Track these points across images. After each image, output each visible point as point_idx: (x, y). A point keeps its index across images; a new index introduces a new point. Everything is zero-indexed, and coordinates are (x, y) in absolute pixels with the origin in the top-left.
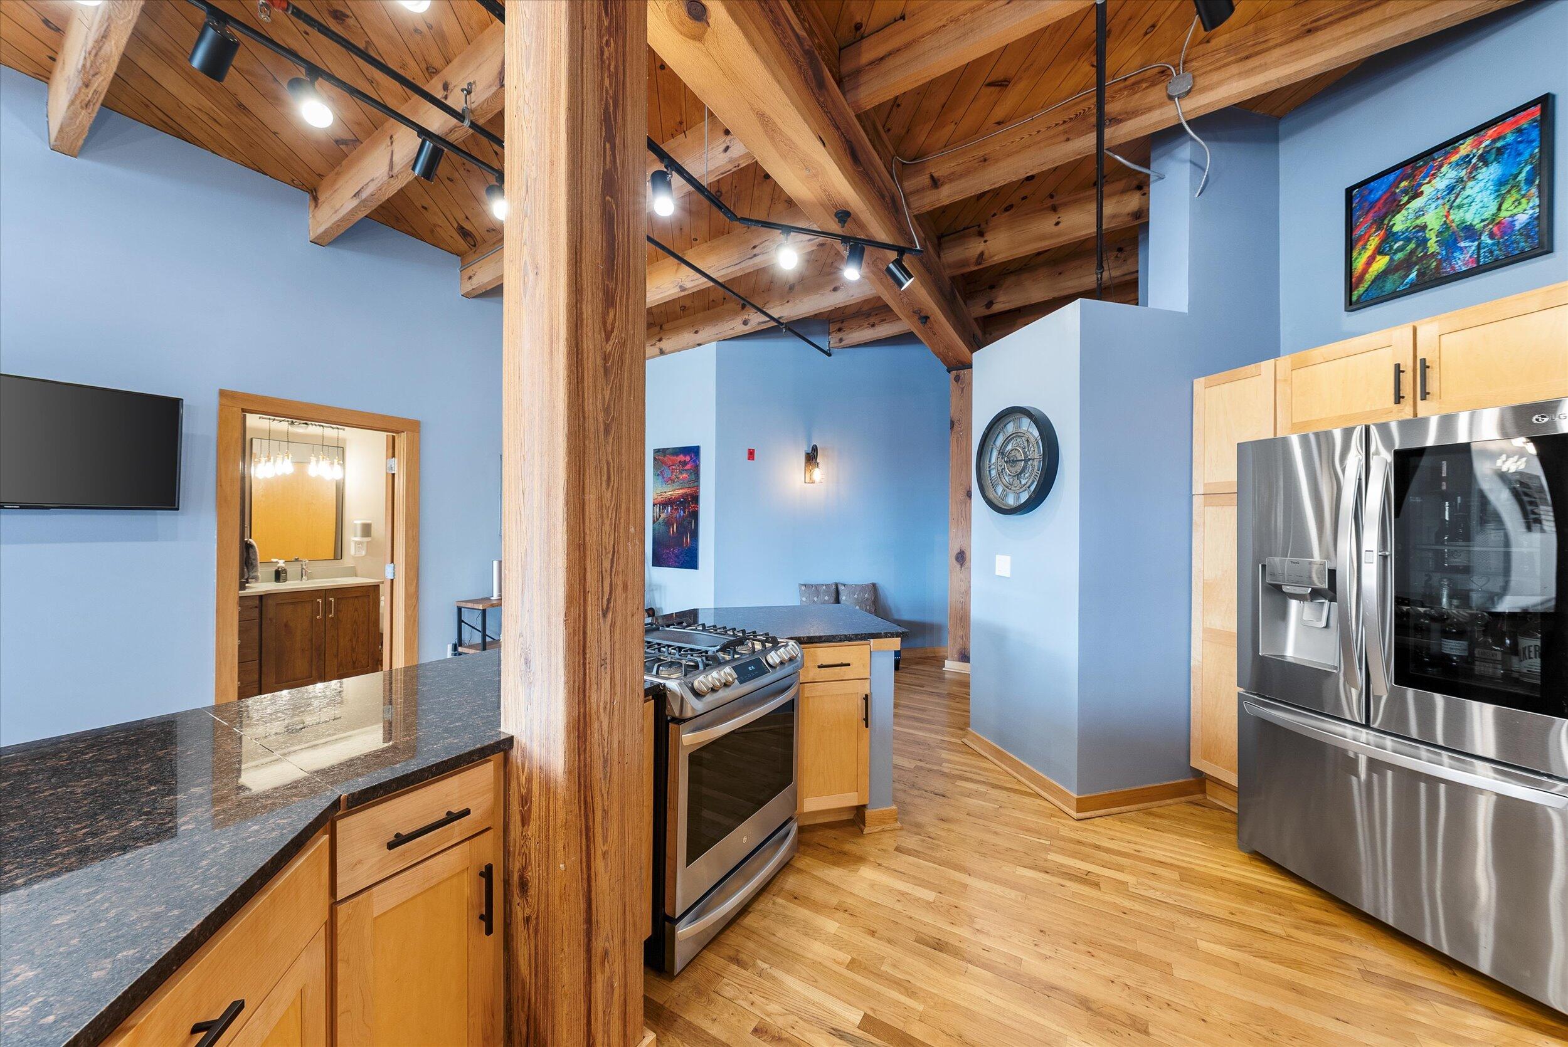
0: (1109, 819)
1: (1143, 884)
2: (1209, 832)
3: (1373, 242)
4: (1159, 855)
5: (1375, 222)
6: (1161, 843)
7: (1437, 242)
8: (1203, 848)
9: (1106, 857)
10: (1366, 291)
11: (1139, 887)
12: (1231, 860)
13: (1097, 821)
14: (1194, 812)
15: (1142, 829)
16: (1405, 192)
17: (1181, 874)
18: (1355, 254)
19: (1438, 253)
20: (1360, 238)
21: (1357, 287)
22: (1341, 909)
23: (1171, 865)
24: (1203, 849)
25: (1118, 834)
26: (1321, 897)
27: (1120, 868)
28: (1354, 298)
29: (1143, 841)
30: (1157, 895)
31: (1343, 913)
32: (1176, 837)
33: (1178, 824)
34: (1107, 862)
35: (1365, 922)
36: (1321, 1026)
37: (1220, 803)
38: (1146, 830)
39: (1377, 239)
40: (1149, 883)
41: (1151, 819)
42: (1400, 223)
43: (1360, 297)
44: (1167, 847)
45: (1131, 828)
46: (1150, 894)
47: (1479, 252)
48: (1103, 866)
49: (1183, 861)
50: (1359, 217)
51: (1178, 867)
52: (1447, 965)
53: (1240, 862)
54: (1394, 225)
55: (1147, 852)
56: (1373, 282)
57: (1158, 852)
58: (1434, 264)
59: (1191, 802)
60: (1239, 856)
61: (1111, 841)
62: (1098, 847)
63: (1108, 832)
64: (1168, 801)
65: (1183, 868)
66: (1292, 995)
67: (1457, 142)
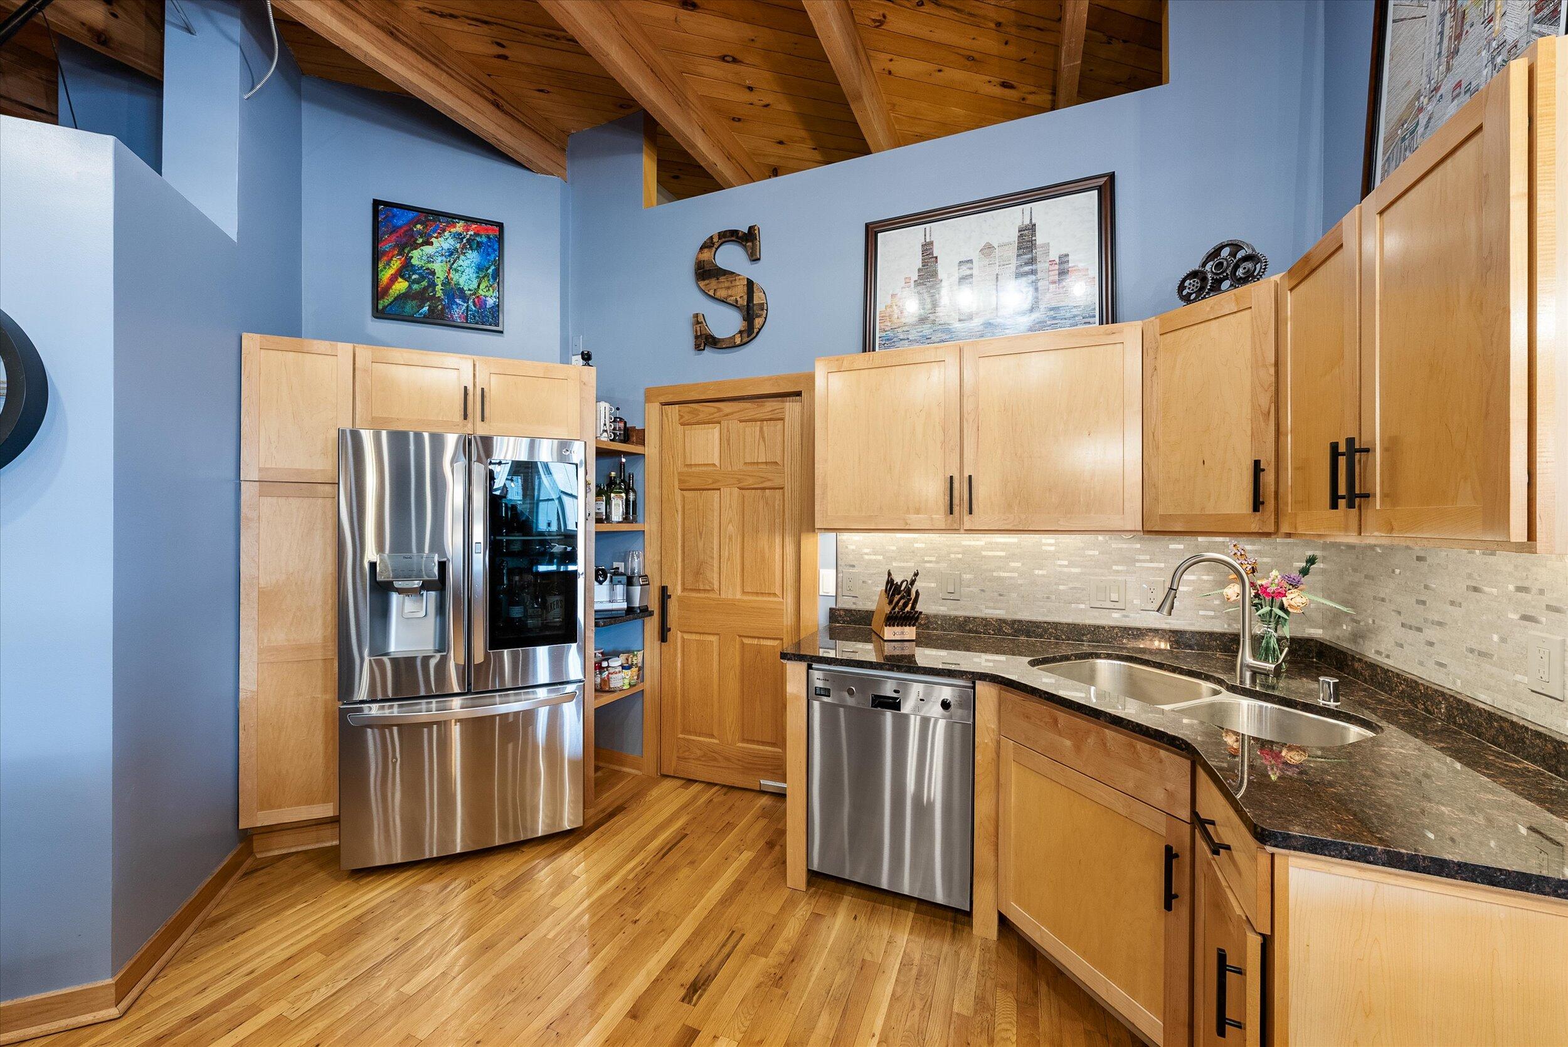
0: (172, 973)
1: (298, 999)
2: (297, 889)
3: (396, 264)
4: (279, 953)
5: (396, 245)
6: (266, 939)
7: (441, 289)
8: (309, 908)
9: (220, 1016)
10: (390, 304)
11: (297, 1005)
12: (344, 897)
13: (153, 991)
14: (260, 880)
15: (226, 946)
16: (421, 234)
17: (320, 950)
18: (381, 266)
19: (443, 299)
20: (385, 253)
21: (383, 298)
22: (447, 864)
23: (302, 951)
24: (311, 909)
25: (204, 978)
26: (428, 867)
27: (254, 1010)
28: (380, 307)
29: (243, 957)
30: (325, 992)
31: (449, 866)
32: (273, 920)
33: (260, 906)
34: (228, 1020)
35: (466, 860)
36: (521, 954)
37: (276, 853)
38: (232, 943)
39: (399, 262)
40: (304, 991)
41: (223, 927)
42: (417, 257)
43: (385, 307)
44: (275, 939)
45: (211, 957)
46: (316, 998)
47: (467, 312)
48: (230, 1030)
49: (307, 936)
50: (384, 234)
51: (309, 946)
52: (514, 850)
53: (353, 892)
54: (412, 257)
55: (263, 963)
56: (396, 299)
57: (274, 951)
58: (440, 307)
59: (245, 874)
60: (344, 886)
61: (204, 994)
62: (195, 1018)
63: (186, 988)
64: (223, 891)
65: (315, 943)
66: (490, 954)
67: (455, 218)
